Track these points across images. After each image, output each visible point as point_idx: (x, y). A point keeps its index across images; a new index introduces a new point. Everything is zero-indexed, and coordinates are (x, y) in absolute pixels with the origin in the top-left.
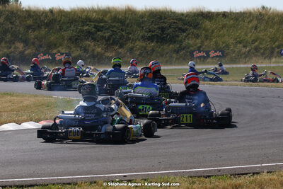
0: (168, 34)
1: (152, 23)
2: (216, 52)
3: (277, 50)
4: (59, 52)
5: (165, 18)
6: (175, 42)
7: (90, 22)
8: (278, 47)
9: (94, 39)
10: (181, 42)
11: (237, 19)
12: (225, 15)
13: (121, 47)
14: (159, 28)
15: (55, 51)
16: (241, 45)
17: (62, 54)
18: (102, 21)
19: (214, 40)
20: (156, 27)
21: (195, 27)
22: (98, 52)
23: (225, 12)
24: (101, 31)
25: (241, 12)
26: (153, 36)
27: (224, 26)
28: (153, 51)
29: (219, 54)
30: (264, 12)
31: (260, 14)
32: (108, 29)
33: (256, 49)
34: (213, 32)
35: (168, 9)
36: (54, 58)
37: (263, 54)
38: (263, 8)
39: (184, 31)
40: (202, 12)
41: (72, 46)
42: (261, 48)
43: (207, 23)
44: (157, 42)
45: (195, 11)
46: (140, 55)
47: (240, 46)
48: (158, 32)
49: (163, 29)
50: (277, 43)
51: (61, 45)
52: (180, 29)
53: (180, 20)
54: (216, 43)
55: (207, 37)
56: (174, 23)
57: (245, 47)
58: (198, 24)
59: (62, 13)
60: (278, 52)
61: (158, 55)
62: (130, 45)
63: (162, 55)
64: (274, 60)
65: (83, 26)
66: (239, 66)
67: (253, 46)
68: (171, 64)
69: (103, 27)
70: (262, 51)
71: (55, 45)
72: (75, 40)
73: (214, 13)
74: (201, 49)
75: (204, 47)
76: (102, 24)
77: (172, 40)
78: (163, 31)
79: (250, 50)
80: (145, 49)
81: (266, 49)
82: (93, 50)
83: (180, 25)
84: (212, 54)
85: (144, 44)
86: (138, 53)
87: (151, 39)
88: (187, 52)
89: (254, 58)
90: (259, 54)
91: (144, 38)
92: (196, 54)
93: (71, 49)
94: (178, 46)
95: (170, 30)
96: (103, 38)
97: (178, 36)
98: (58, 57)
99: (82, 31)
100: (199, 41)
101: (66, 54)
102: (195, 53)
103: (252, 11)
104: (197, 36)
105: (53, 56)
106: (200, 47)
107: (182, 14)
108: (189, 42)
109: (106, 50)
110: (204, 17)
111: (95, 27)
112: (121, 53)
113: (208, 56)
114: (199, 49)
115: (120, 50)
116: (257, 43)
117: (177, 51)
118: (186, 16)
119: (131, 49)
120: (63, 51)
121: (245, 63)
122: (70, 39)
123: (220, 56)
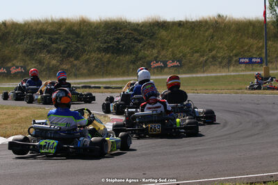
0: (124, 45)
1: (107, 34)
2: (173, 61)
3: (235, 59)
4: (14, 65)
5: (120, 29)
6: (131, 53)
7: (44, 33)
8: (236, 56)
9: (49, 52)
10: (137, 52)
11: (193, 28)
12: (180, 24)
13: (77, 59)
14: (114, 39)
15: (9, 65)
16: (198, 54)
17: (17, 67)
18: (56, 33)
19: (171, 50)
20: (111, 38)
21: (151, 37)
22: (53, 65)
23: (180, 21)
24: (56, 43)
25: (197, 21)
26: (108, 47)
27: (180, 36)
28: (109, 62)
29: (176, 63)
30: (220, 20)
31: (216, 22)
32: (63, 41)
33: (214, 57)
34: (169, 41)
35: (123, 20)
36: (9, 72)
37: (221, 63)
38: (219, 16)
39: (140, 41)
40: (158, 22)
41: (27, 59)
42: (219, 57)
43: (163, 33)
44: (113, 53)
45: (150, 20)
46: (96, 66)
47: (196, 55)
48: (113, 43)
49: (118, 40)
50: (234, 52)
51: (15, 58)
52: (136, 39)
53: (136, 30)
54: (173, 53)
55: (163, 47)
56: (130, 33)
57: (202, 56)
58: (154, 34)
59: (15, 26)
60: (236, 61)
61: (115, 66)
62: (85, 57)
63: (118, 66)
64: (232, 68)
65: (37, 39)
66: (199, 75)
67: (210, 55)
68: (128, 75)
69: (57, 39)
70: (219, 60)
71: (10, 58)
72: (30, 53)
73: (169, 22)
74: (158, 59)
75: (161, 57)
76: (56, 36)
77: (128, 51)
78: (118, 42)
79: (207, 60)
80: (101, 60)
81: (223, 58)
82: (49, 63)
83: (136, 35)
84: (170, 64)
85: (100, 56)
86: (94, 65)
87: (106, 50)
88: (144, 62)
89: (212, 67)
90: (217, 63)
91: (99, 50)
92: (154, 65)
93: (25, 62)
94: (134, 56)
95: (126, 41)
96: (58, 50)
97: (133, 47)
98: (13, 70)
99: (36, 43)
100: (155, 51)
101: (22, 67)
102: (152, 64)
103: (208, 19)
104: (153, 46)
105: (8, 69)
106: (157, 57)
107: (138, 25)
108: (146, 52)
109: (62, 62)
110: (159, 27)
111: (50, 39)
112: (76, 65)
113: (166, 66)
114: (156, 60)
115: (75, 62)
116: (214, 52)
117: (133, 62)
118: (142, 27)
119: (87, 61)
120: (18, 64)
121: (204, 72)
122: (25, 52)
123: (177, 66)
